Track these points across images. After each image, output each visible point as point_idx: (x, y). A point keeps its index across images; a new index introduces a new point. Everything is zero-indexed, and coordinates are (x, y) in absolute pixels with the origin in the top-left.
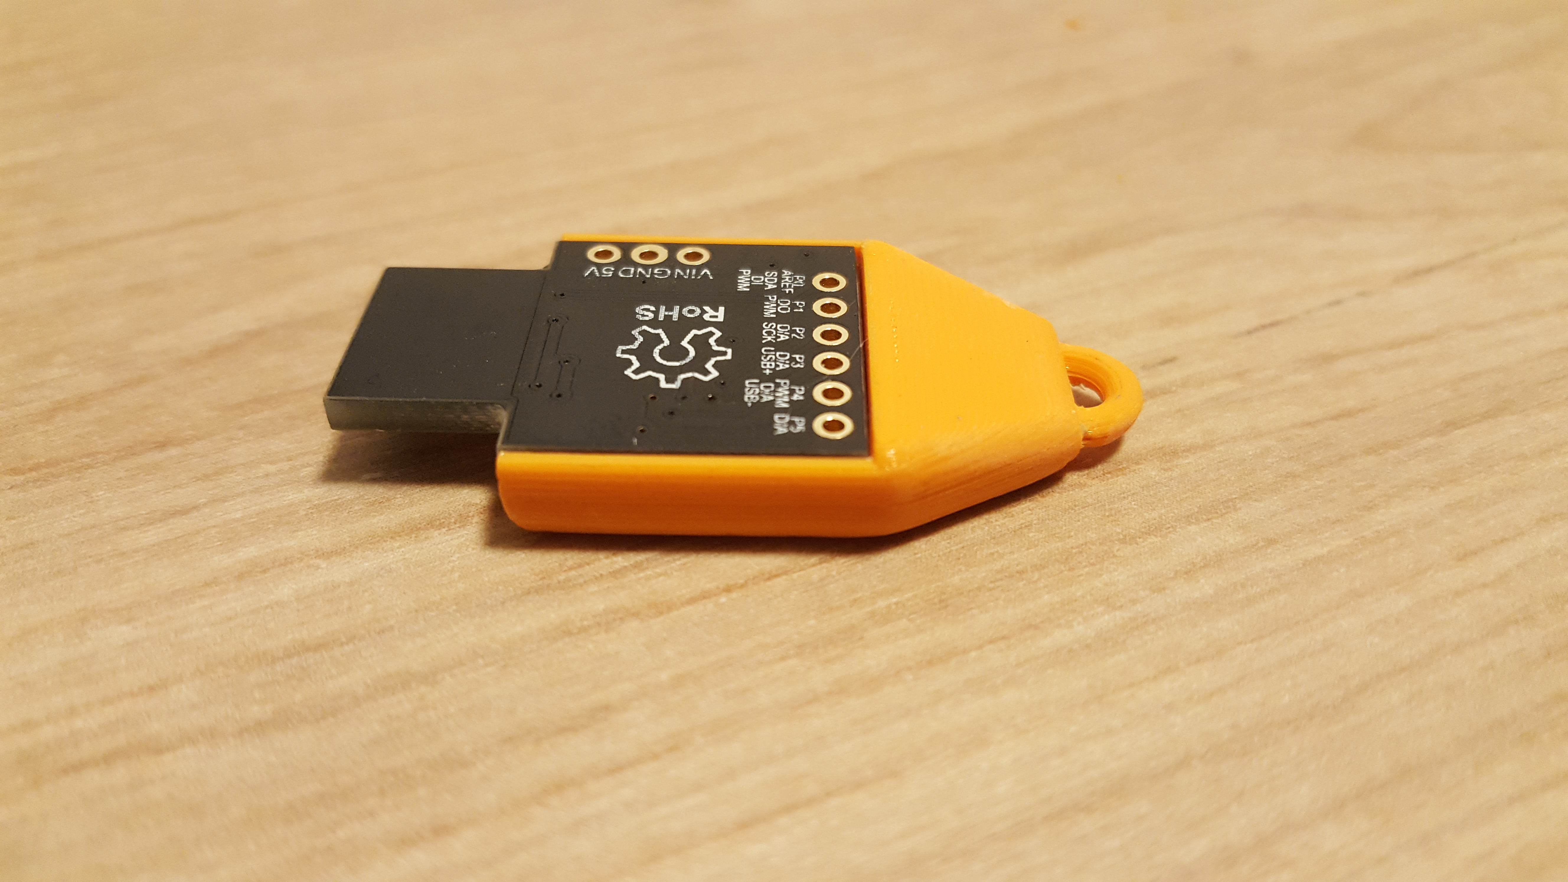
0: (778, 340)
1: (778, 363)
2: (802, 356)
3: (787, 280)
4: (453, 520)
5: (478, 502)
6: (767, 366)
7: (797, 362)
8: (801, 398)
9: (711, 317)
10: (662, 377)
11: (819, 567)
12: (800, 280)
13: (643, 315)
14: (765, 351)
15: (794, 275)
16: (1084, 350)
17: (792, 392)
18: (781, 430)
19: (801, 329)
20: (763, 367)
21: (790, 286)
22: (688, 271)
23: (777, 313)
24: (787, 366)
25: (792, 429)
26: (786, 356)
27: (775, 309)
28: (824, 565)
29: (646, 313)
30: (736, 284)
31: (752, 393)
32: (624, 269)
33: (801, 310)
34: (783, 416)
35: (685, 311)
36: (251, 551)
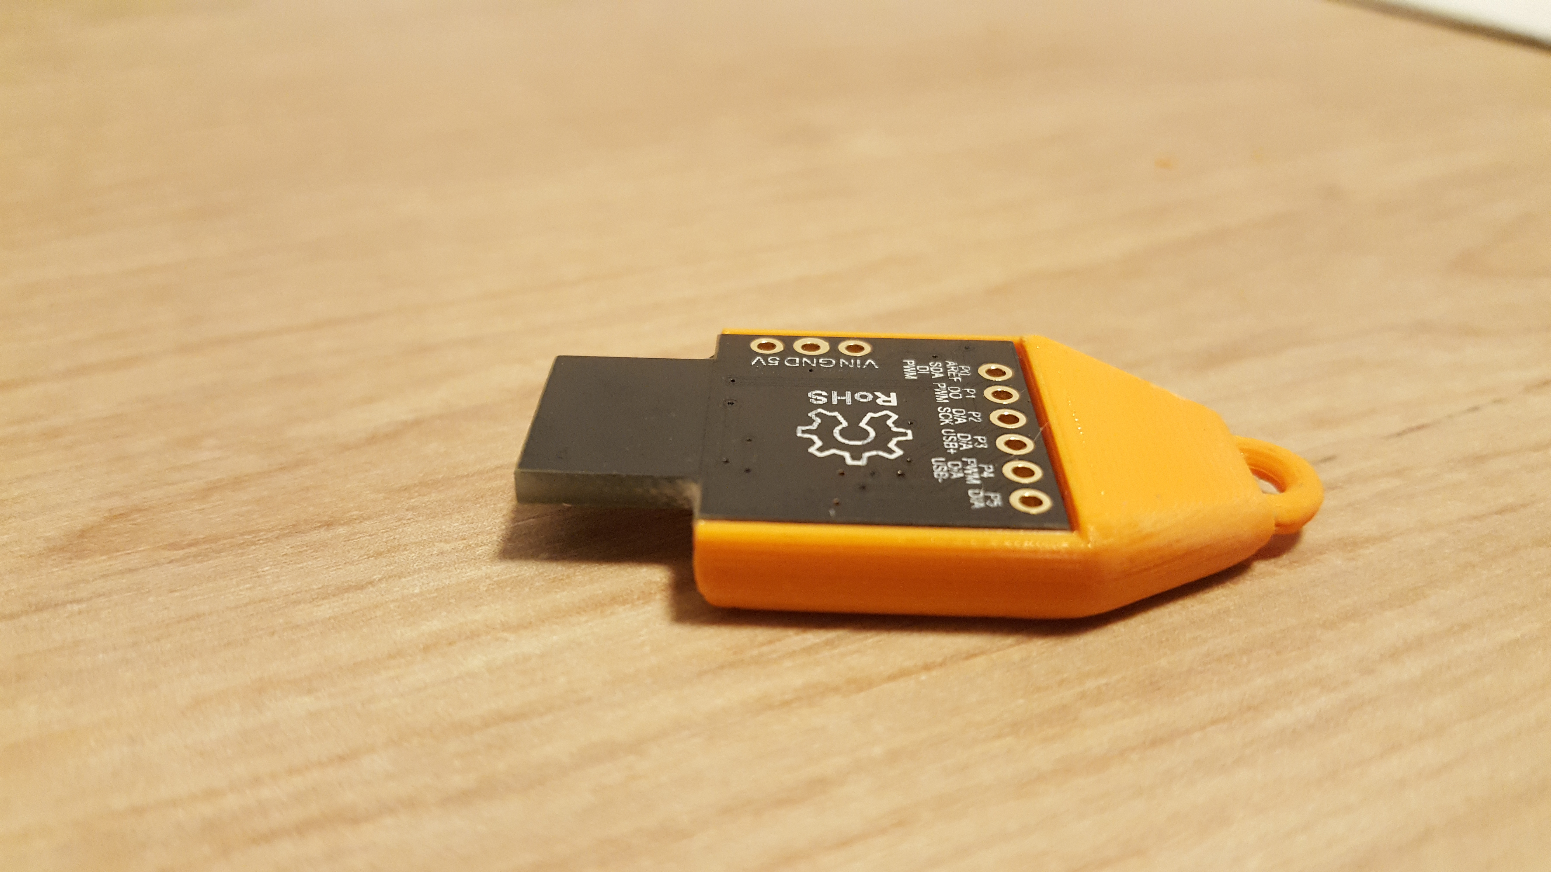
0: (956, 423)
1: (961, 444)
2: (984, 438)
3: (953, 369)
4: (636, 597)
5: (658, 579)
6: (951, 446)
7: (980, 443)
8: (992, 475)
9: (884, 401)
10: (847, 455)
11: (1017, 648)
12: (966, 370)
13: (816, 400)
14: (945, 432)
15: (958, 366)
17: (981, 470)
18: (978, 504)
19: (977, 413)
20: (946, 447)
21: (957, 375)
22: (852, 361)
23: (949, 398)
24: (971, 446)
25: (988, 503)
26: (967, 437)
27: (947, 395)
28: (1023, 646)
29: (819, 398)
30: (903, 374)
31: (941, 470)
32: (789, 358)
33: (973, 396)
34: (977, 491)
35: (857, 396)
36: (434, 625)
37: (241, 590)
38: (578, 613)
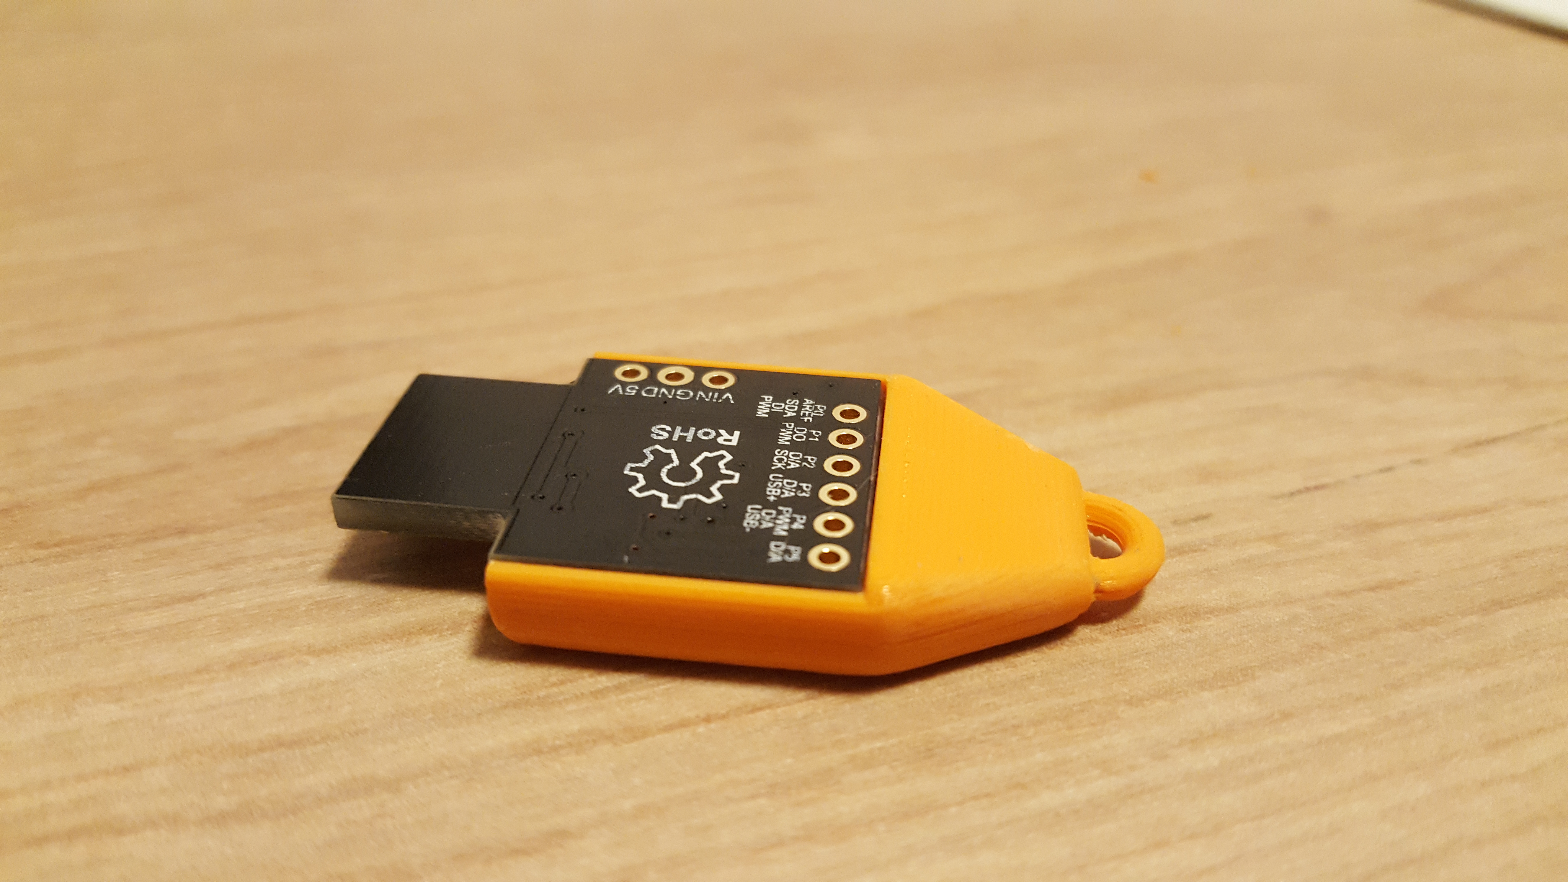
0: (788, 467)
1: (784, 491)
2: (810, 485)
3: (808, 409)
4: (446, 627)
5: (474, 609)
6: (772, 492)
7: (803, 491)
8: (802, 527)
9: (725, 440)
10: (665, 497)
11: (805, 703)
12: (821, 410)
13: (658, 435)
14: (774, 477)
15: (816, 404)
16: (1107, 501)
17: (793, 520)
18: (775, 558)
19: (813, 458)
20: (768, 493)
21: (809, 415)
22: (711, 394)
23: (792, 441)
24: (793, 494)
25: (787, 558)
26: (793, 483)
27: (791, 436)
28: (812, 701)
29: (661, 433)
30: (756, 410)
31: (753, 518)
32: (648, 388)
33: (817, 439)
34: (779, 543)
35: (700, 434)
36: (245, 643)
37: (87, 594)
38: (384, 640)
